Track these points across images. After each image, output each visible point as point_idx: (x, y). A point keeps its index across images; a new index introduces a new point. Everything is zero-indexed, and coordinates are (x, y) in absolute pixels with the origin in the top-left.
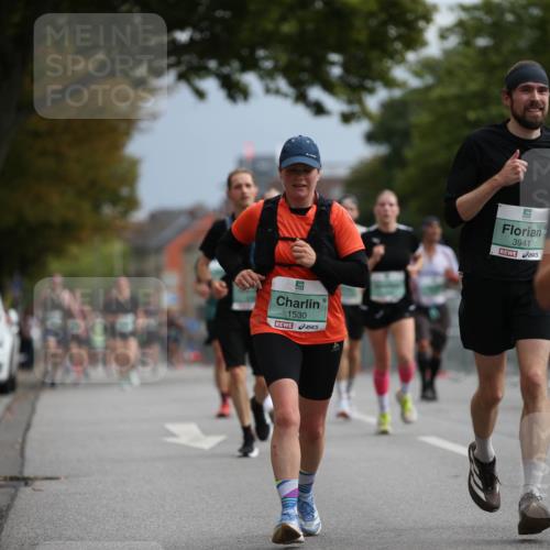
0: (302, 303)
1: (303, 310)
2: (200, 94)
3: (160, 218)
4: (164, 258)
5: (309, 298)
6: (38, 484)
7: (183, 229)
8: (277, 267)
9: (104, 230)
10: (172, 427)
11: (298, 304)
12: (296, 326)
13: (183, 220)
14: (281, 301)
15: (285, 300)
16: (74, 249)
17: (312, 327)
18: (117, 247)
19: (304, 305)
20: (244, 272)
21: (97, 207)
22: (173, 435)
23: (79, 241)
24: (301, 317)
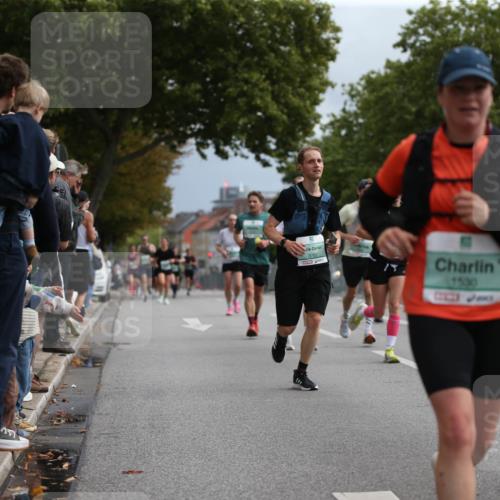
0: (471, 266)
1: (473, 275)
2: (204, 156)
3: (181, 217)
4: (183, 237)
5: (479, 259)
6: (120, 346)
7: (193, 222)
8: (434, 220)
9: (154, 222)
10: (186, 320)
11: (464, 268)
12: (464, 298)
13: (193, 218)
14: (441, 265)
15: (446, 263)
16: (139, 232)
17: (485, 298)
18: (160, 231)
19: (473, 269)
20: (389, 232)
21: (150, 212)
22: (187, 324)
23: (142, 228)
24: (469, 285)
